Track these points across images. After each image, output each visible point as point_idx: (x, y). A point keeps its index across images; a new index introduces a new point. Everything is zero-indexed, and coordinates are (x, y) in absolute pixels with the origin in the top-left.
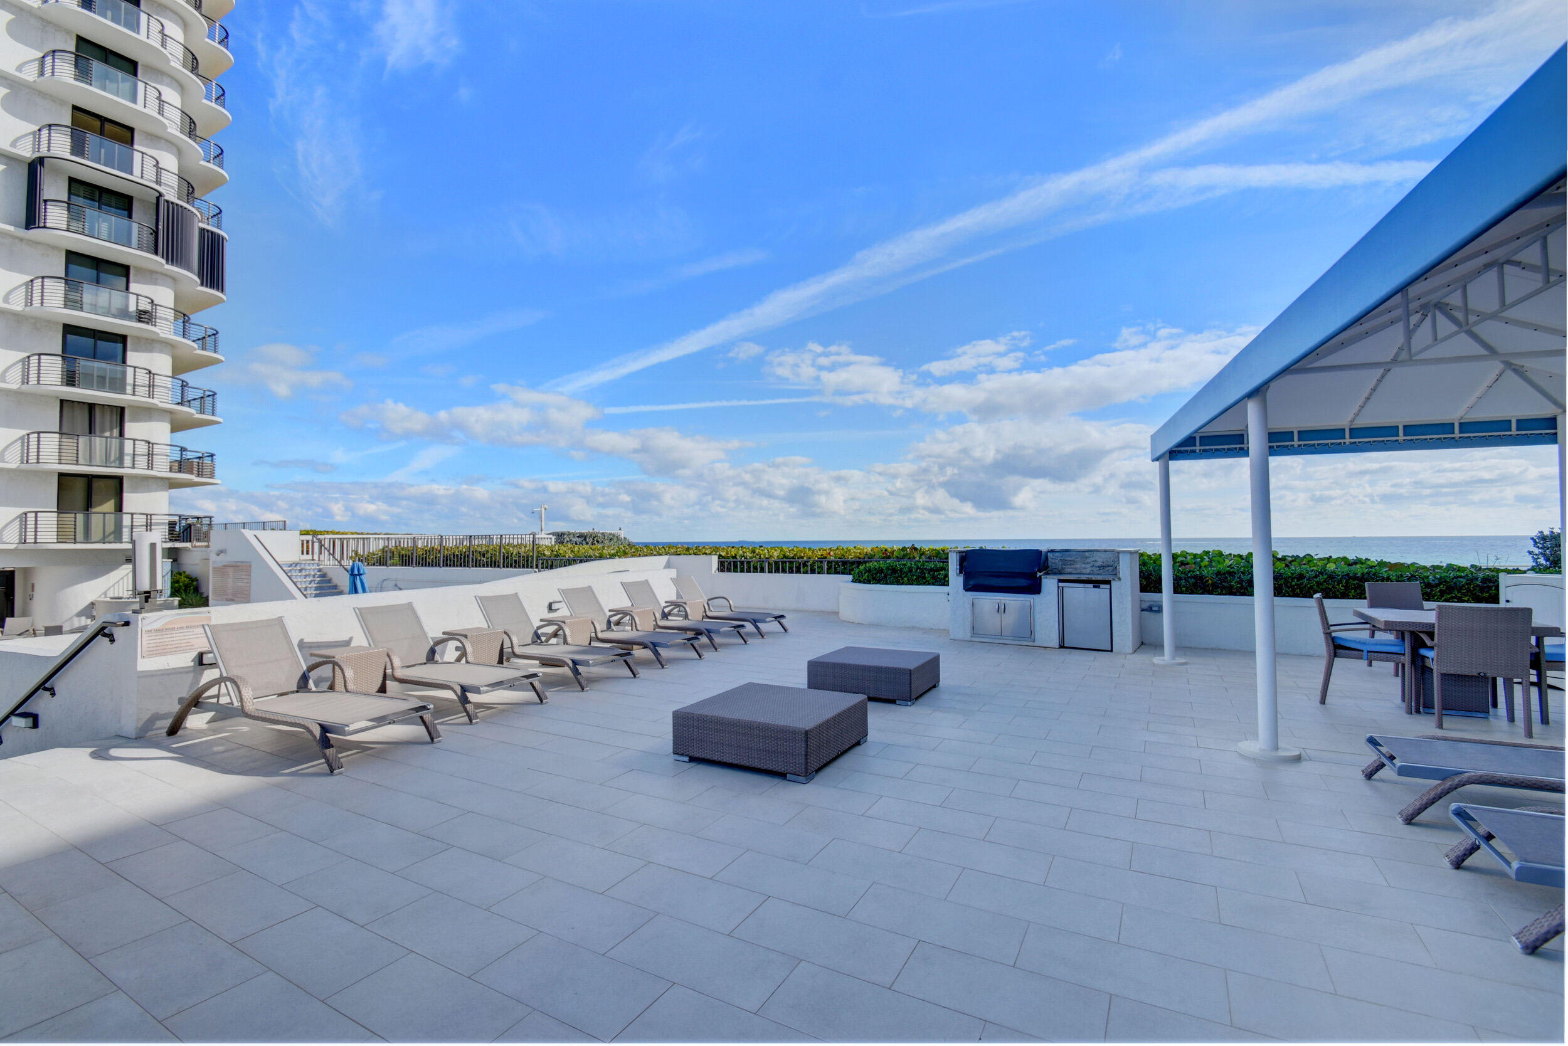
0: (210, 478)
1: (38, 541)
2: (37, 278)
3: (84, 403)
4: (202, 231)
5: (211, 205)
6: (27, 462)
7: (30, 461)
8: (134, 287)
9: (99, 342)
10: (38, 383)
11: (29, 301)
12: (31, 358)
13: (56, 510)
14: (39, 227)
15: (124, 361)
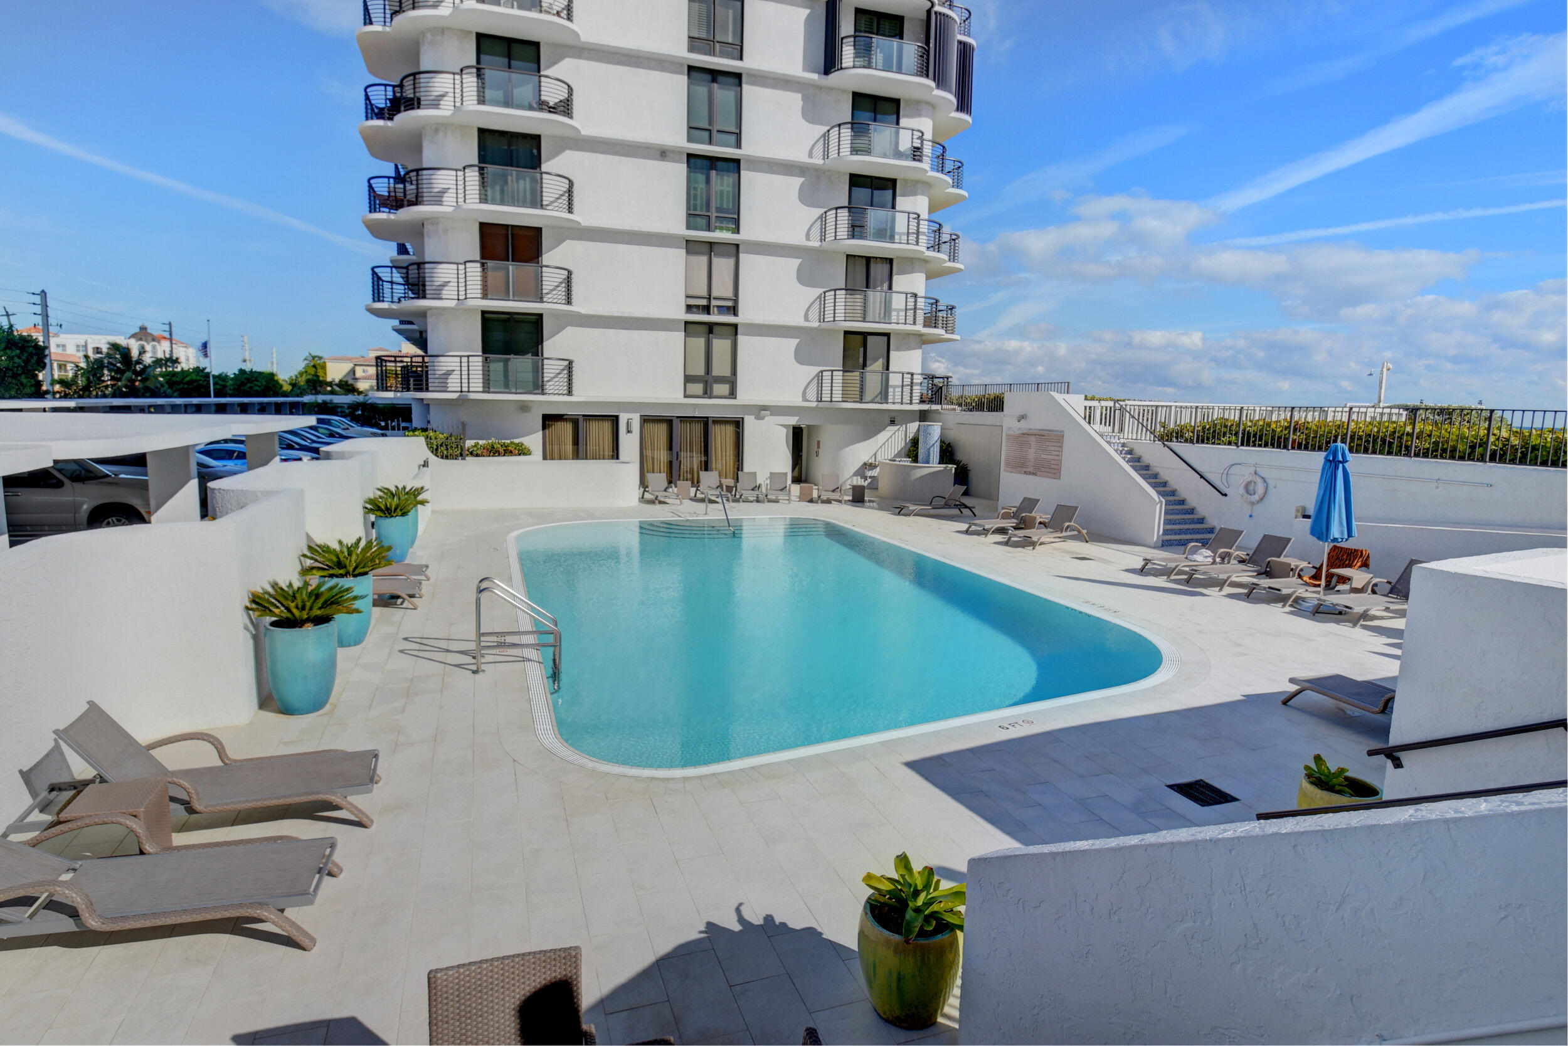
0: (951, 333)
1: (833, 399)
2: (833, 127)
3: (862, 257)
4: (960, 42)
5: (963, 10)
6: (824, 321)
7: (826, 320)
8: (904, 122)
9: (875, 192)
10: (836, 239)
11: (826, 154)
12: (828, 214)
13: (841, 369)
14: (838, 70)
15: (893, 207)
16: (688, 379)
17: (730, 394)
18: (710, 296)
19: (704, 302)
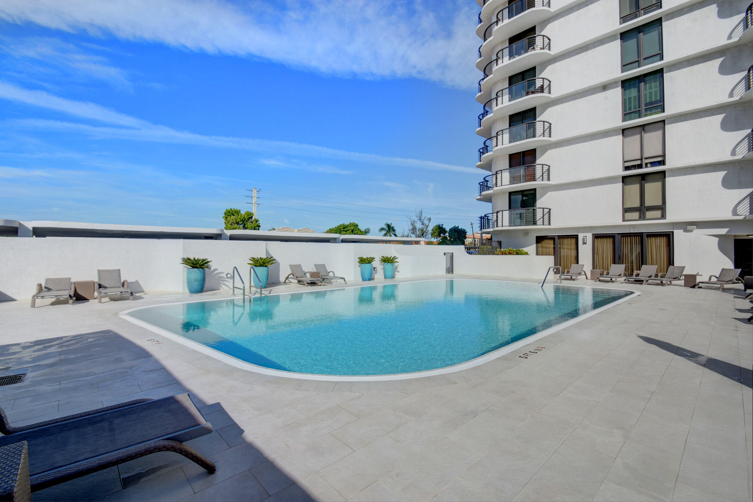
16: (626, 210)
17: (661, 217)
18: (642, 158)
19: (639, 162)
